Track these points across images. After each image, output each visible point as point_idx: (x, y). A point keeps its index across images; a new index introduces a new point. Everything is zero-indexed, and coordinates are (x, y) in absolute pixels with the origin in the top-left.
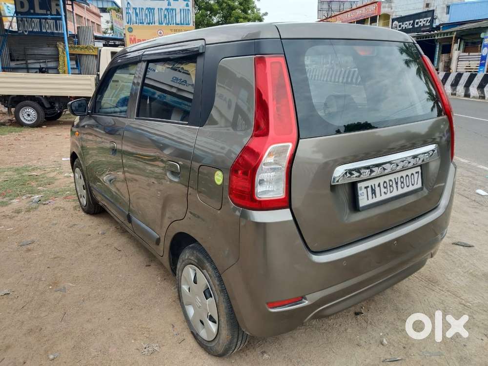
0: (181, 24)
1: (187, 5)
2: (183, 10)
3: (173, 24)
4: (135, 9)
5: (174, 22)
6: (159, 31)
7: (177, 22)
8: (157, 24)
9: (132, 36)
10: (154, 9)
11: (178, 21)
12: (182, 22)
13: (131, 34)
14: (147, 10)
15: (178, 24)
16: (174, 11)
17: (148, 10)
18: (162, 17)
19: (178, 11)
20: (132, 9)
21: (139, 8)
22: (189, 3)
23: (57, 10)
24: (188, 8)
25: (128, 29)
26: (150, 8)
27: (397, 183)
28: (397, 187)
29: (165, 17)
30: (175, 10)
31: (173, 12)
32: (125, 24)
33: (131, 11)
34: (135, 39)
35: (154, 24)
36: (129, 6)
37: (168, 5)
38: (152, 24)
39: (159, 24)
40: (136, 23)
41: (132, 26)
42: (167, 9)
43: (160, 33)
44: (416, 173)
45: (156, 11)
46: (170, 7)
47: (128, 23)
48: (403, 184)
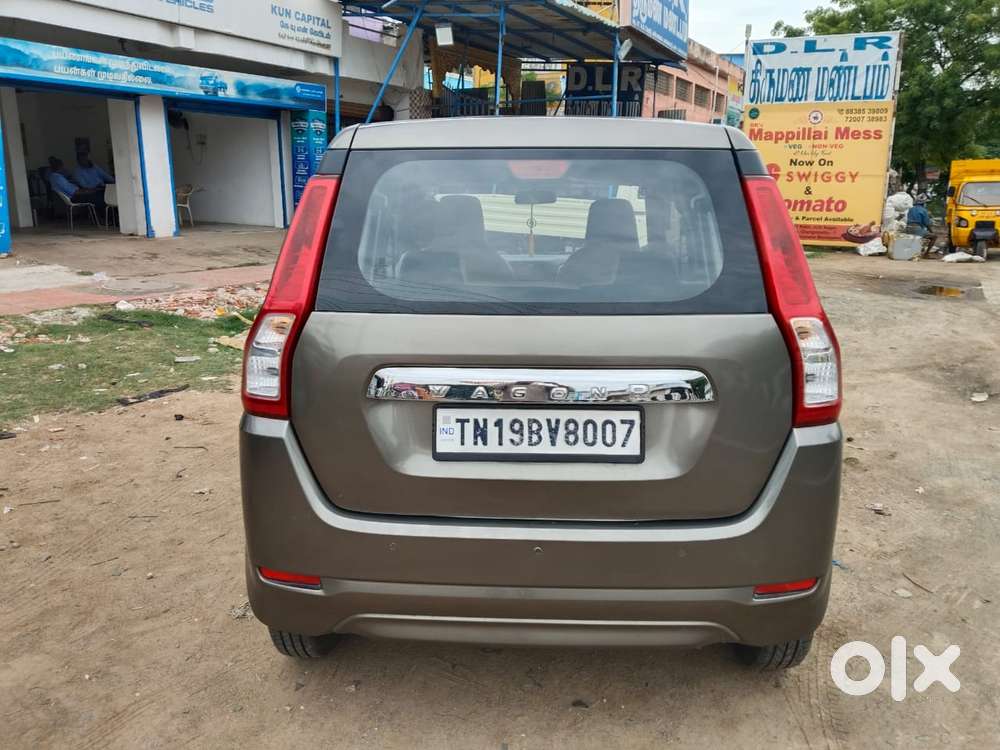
0: (865, 97)
1: (885, 57)
2: (875, 67)
3: (847, 98)
4: (771, 72)
5: (850, 94)
6: (814, 115)
7: (856, 94)
8: (811, 99)
9: (756, 125)
10: (809, 70)
11: (859, 92)
12: (868, 93)
13: (755, 121)
14: (794, 73)
15: (858, 98)
16: (853, 71)
17: (797, 74)
18: (825, 87)
19: (862, 70)
20: (763, 73)
21: (779, 70)
22: (889, 51)
23: (629, 83)
24: (885, 63)
25: (751, 112)
26: (801, 69)
29: (832, 84)
30: (856, 68)
31: (849, 73)
32: (746, 101)
33: (760, 78)
34: (760, 131)
35: (806, 99)
36: (759, 68)
37: (841, 60)
38: (800, 100)
39: (817, 99)
40: (768, 100)
41: (758, 106)
42: (838, 69)
43: (815, 118)
44: (623, 422)
45: (814, 74)
46: (845, 64)
47: (752, 101)
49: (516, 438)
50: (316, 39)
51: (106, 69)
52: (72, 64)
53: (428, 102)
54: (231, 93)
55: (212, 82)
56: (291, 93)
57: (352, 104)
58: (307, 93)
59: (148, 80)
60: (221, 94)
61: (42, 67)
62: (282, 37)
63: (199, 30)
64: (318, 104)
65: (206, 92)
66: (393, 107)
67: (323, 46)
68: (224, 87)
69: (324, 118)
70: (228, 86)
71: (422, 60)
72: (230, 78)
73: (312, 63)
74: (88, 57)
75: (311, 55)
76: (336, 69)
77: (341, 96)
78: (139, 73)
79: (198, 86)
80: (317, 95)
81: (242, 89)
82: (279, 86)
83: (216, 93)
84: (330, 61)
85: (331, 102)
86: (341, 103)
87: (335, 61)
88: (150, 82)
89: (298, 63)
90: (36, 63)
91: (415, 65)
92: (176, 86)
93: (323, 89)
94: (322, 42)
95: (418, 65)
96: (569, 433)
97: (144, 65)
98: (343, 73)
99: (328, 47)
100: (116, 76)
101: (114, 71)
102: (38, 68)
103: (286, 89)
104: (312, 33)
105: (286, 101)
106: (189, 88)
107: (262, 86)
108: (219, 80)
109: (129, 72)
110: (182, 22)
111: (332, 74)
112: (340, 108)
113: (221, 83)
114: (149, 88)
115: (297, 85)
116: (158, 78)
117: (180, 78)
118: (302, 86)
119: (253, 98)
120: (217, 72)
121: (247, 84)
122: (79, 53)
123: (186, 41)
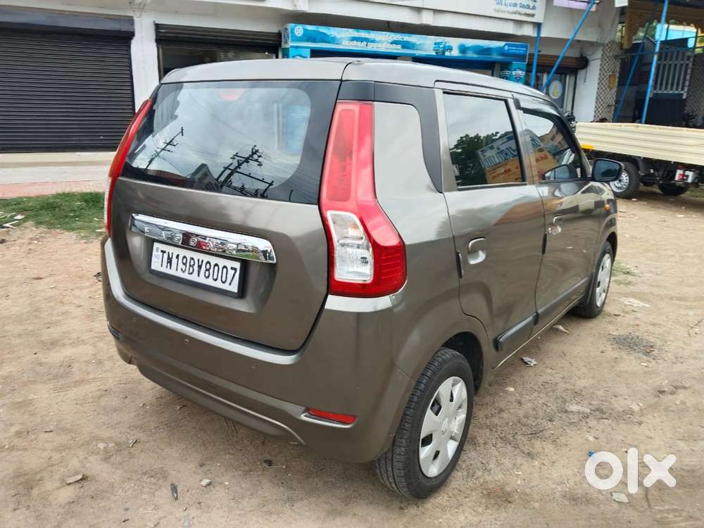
27: (200, 267)
28: (199, 272)
44: (232, 268)
48: (207, 273)
49: (184, 267)
50: (523, 11)
51: (373, 41)
52: (353, 39)
53: (618, 52)
54: (455, 53)
55: (441, 46)
56: (501, 51)
57: (547, 56)
58: (514, 50)
59: (399, 46)
60: (447, 54)
61: (336, 42)
62: (498, 11)
63: (436, 11)
64: (521, 57)
65: (437, 53)
66: (588, 57)
67: (529, 15)
68: (450, 49)
69: (525, 68)
70: (454, 49)
71: (617, 20)
72: (455, 43)
73: (520, 28)
74: (363, 34)
75: (519, 23)
76: (539, 32)
77: (540, 51)
78: (394, 42)
79: (432, 49)
80: (521, 51)
81: (463, 49)
82: (491, 46)
83: (444, 53)
84: (534, 27)
85: (531, 56)
86: (539, 56)
87: (538, 26)
88: (400, 48)
89: (509, 29)
90: (333, 40)
91: (609, 25)
92: (417, 50)
93: (526, 47)
94: (528, 13)
95: (612, 25)
96: (207, 270)
97: (398, 37)
98: (544, 34)
99: (533, 15)
100: (379, 45)
101: (378, 42)
102: (333, 43)
103: (496, 48)
104: (521, 7)
105: (495, 57)
106: (425, 51)
107: (478, 47)
108: (447, 45)
109: (388, 42)
110: (424, 7)
111: (535, 35)
112: (538, 60)
113: (449, 46)
114: (399, 51)
115: (506, 44)
116: (405, 45)
117: (421, 44)
118: (509, 45)
119: (471, 55)
120: (447, 39)
121: (467, 46)
122: (358, 32)
123: (427, 19)
